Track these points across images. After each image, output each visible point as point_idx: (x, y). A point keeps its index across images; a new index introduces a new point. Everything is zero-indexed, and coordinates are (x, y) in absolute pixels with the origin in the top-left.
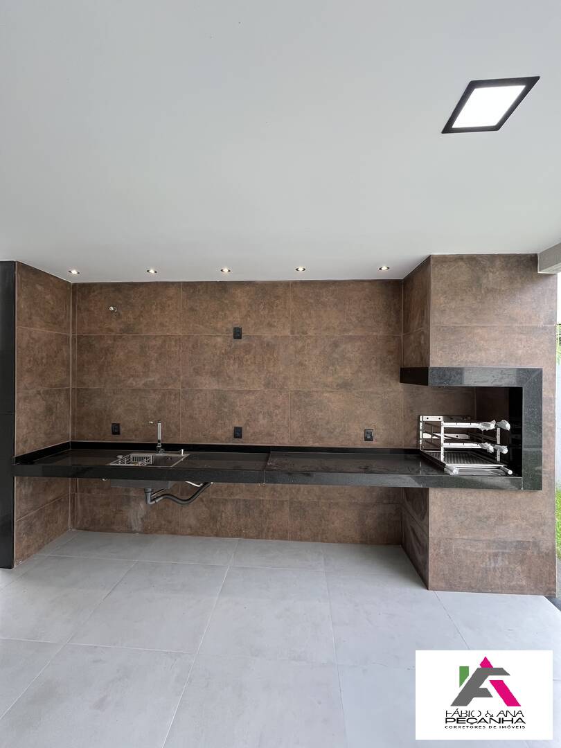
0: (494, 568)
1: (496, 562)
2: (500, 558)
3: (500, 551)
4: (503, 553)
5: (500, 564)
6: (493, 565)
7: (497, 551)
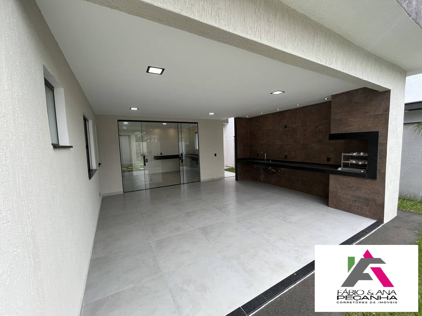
0: (354, 205)
1: (355, 203)
2: (357, 202)
3: (357, 199)
4: (359, 201)
5: (357, 204)
6: (354, 204)
7: (356, 199)
